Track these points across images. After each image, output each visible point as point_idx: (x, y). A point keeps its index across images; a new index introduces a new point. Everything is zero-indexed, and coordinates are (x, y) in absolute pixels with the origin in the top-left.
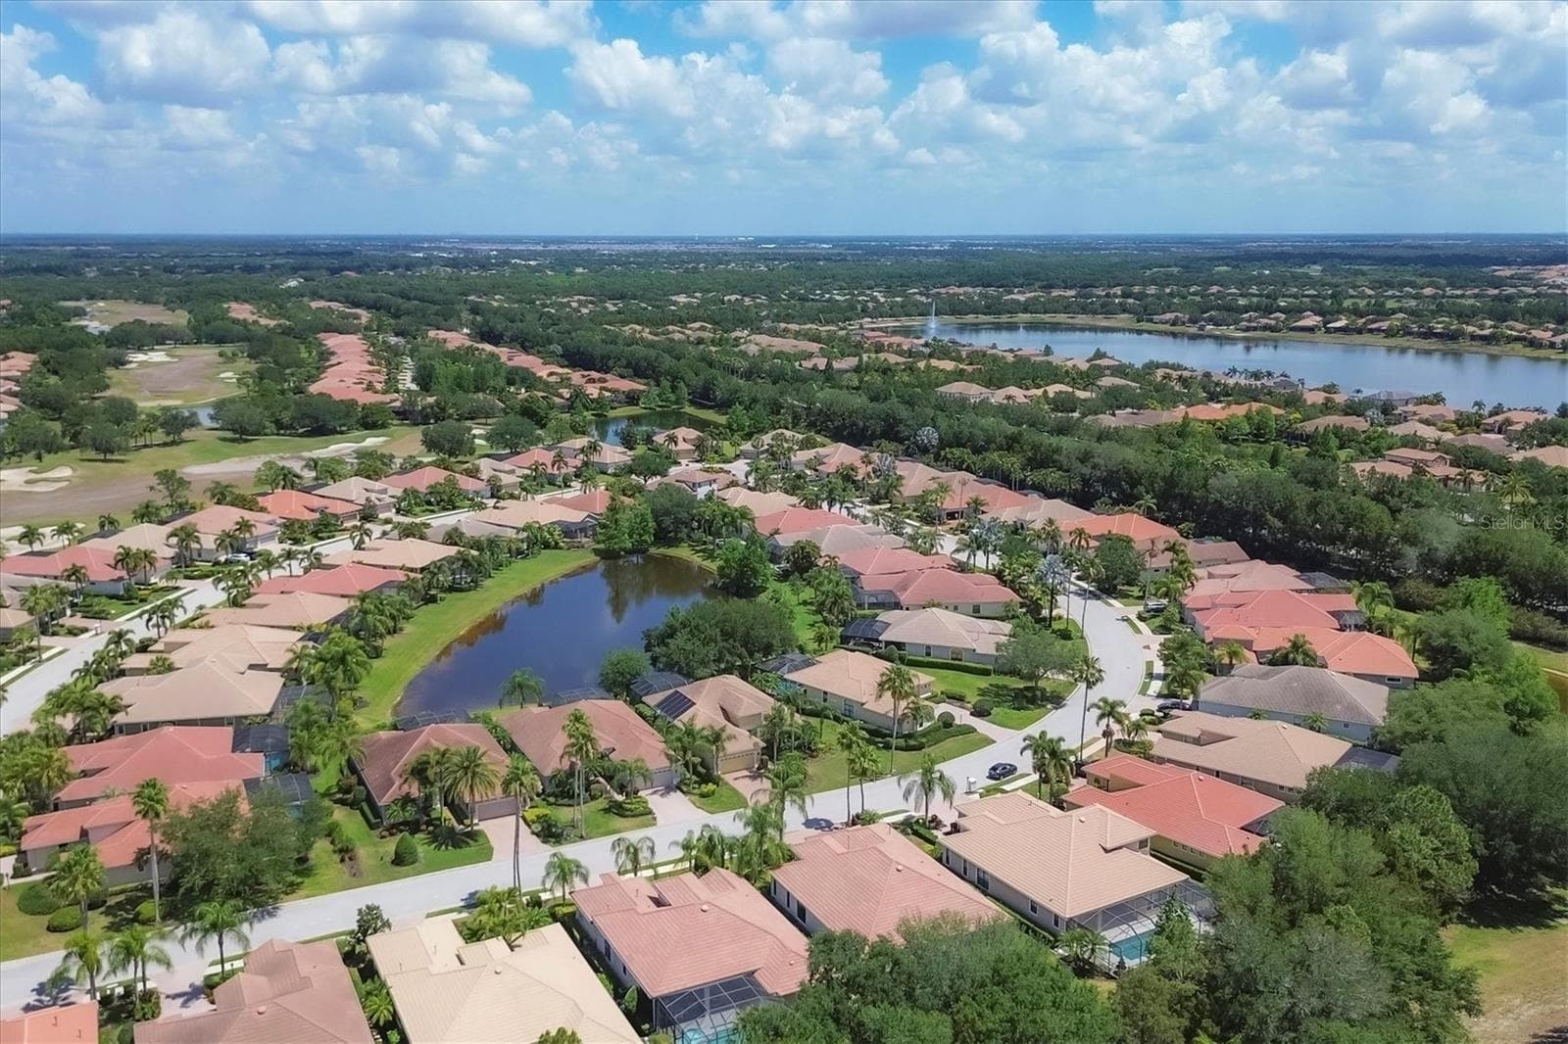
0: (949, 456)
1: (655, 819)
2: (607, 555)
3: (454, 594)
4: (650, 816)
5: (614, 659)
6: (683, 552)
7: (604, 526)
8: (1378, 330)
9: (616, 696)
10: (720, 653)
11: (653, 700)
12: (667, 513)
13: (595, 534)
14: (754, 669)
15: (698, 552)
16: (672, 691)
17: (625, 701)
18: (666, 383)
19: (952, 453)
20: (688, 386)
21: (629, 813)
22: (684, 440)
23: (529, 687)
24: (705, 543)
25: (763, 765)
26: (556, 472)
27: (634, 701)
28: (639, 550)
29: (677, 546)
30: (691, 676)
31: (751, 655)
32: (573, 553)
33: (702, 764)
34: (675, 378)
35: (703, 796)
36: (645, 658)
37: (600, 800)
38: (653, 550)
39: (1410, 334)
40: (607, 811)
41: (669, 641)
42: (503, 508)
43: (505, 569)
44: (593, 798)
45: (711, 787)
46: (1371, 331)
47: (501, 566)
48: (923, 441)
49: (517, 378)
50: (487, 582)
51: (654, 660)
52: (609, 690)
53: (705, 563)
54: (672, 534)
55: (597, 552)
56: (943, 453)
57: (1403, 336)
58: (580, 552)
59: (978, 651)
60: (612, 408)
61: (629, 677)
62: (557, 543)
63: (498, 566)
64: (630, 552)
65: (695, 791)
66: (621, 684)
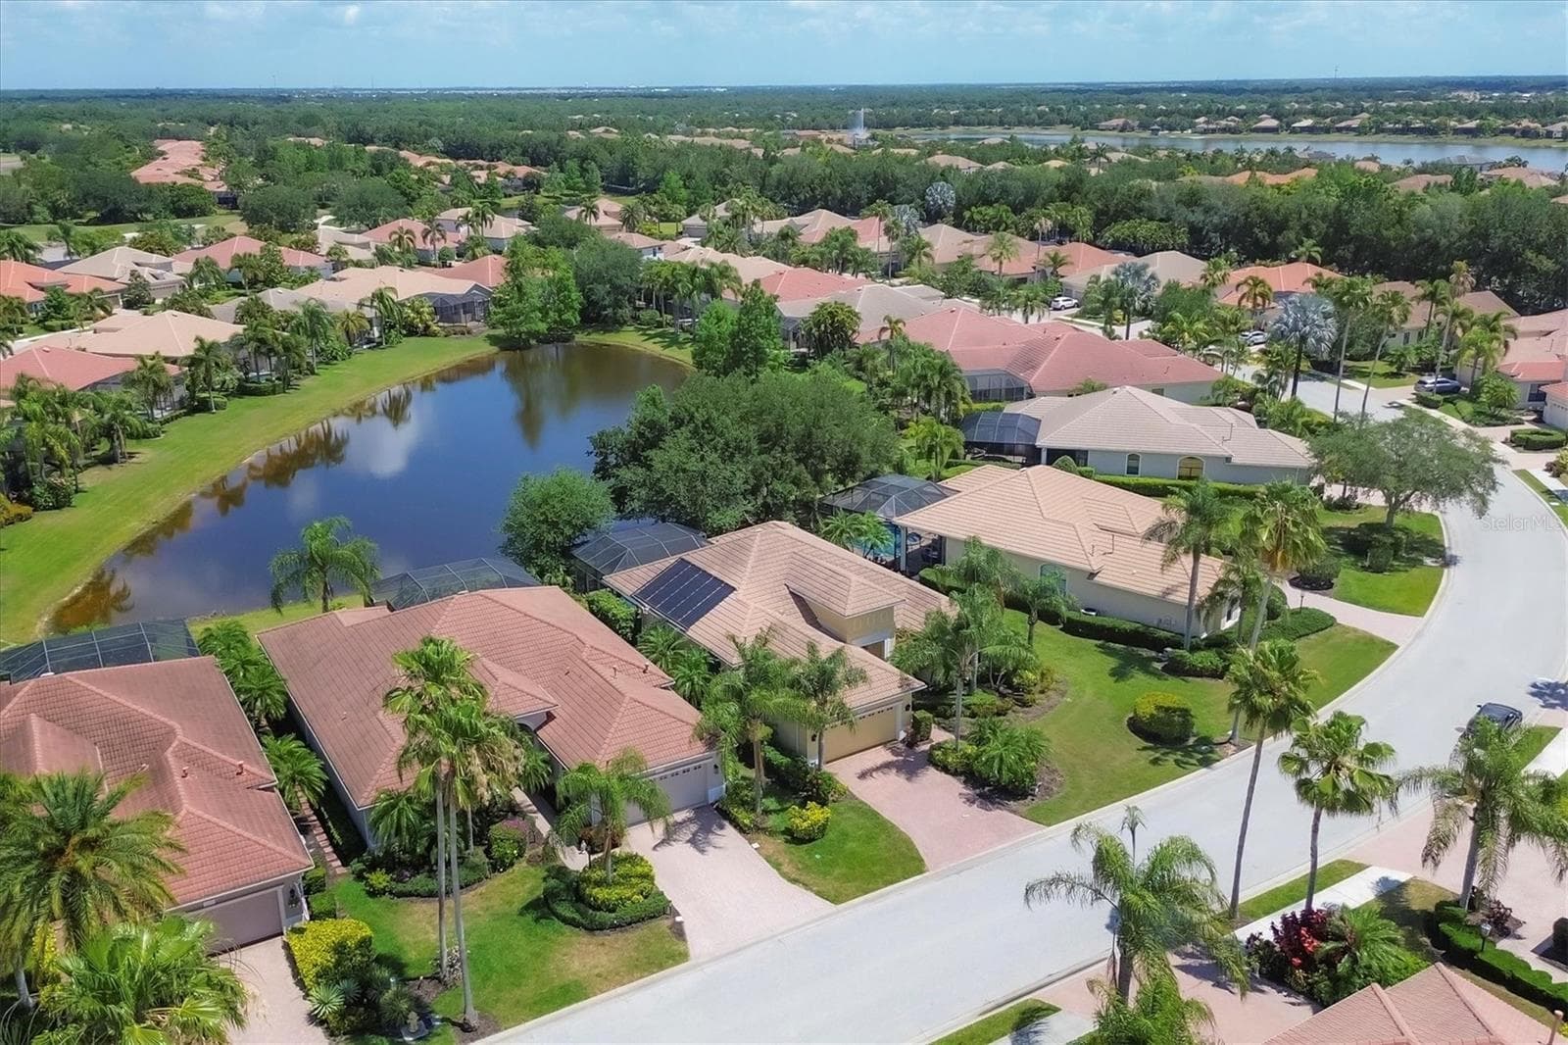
0: (977, 217)
1: (679, 931)
2: (511, 345)
3: (248, 400)
4: (664, 923)
5: (535, 494)
6: (628, 339)
7: (498, 303)
8: (1348, 129)
9: (541, 574)
10: (758, 476)
11: (629, 580)
12: (599, 278)
13: (487, 313)
14: (828, 510)
15: (652, 337)
16: (672, 560)
17: (564, 584)
18: (572, 164)
19: (980, 213)
20: (600, 167)
21: (609, 917)
22: (606, 213)
23: (339, 562)
24: (660, 325)
25: (918, 733)
26: (430, 247)
27: (584, 583)
28: (557, 336)
29: (618, 331)
30: (699, 525)
31: (817, 476)
32: (455, 342)
33: (775, 741)
34: (584, 159)
35: (795, 838)
36: (599, 492)
37: (521, 866)
38: (581, 338)
39: (1383, 131)
40: (541, 908)
41: (651, 453)
42: (342, 280)
43: (341, 364)
44: (499, 865)
45: (815, 814)
46: (1339, 130)
47: (335, 358)
48: (935, 202)
49: (384, 164)
50: (307, 382)
51: (620, 496)
52: (526, 560)
53: (667, 352)
54: (609, 311)
55: (494, 340)
56: (967, 214)
57: (1376, 133)
58: (465, 340)
59: (1236, 460)
60: (506, 196)
61: (568, 531)
62: (427, 327)
63: (329, 358)
64: (545, 340)
65: (772, 821)
66: (551, 549)
